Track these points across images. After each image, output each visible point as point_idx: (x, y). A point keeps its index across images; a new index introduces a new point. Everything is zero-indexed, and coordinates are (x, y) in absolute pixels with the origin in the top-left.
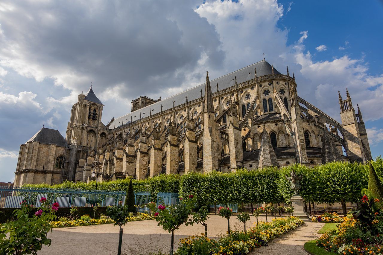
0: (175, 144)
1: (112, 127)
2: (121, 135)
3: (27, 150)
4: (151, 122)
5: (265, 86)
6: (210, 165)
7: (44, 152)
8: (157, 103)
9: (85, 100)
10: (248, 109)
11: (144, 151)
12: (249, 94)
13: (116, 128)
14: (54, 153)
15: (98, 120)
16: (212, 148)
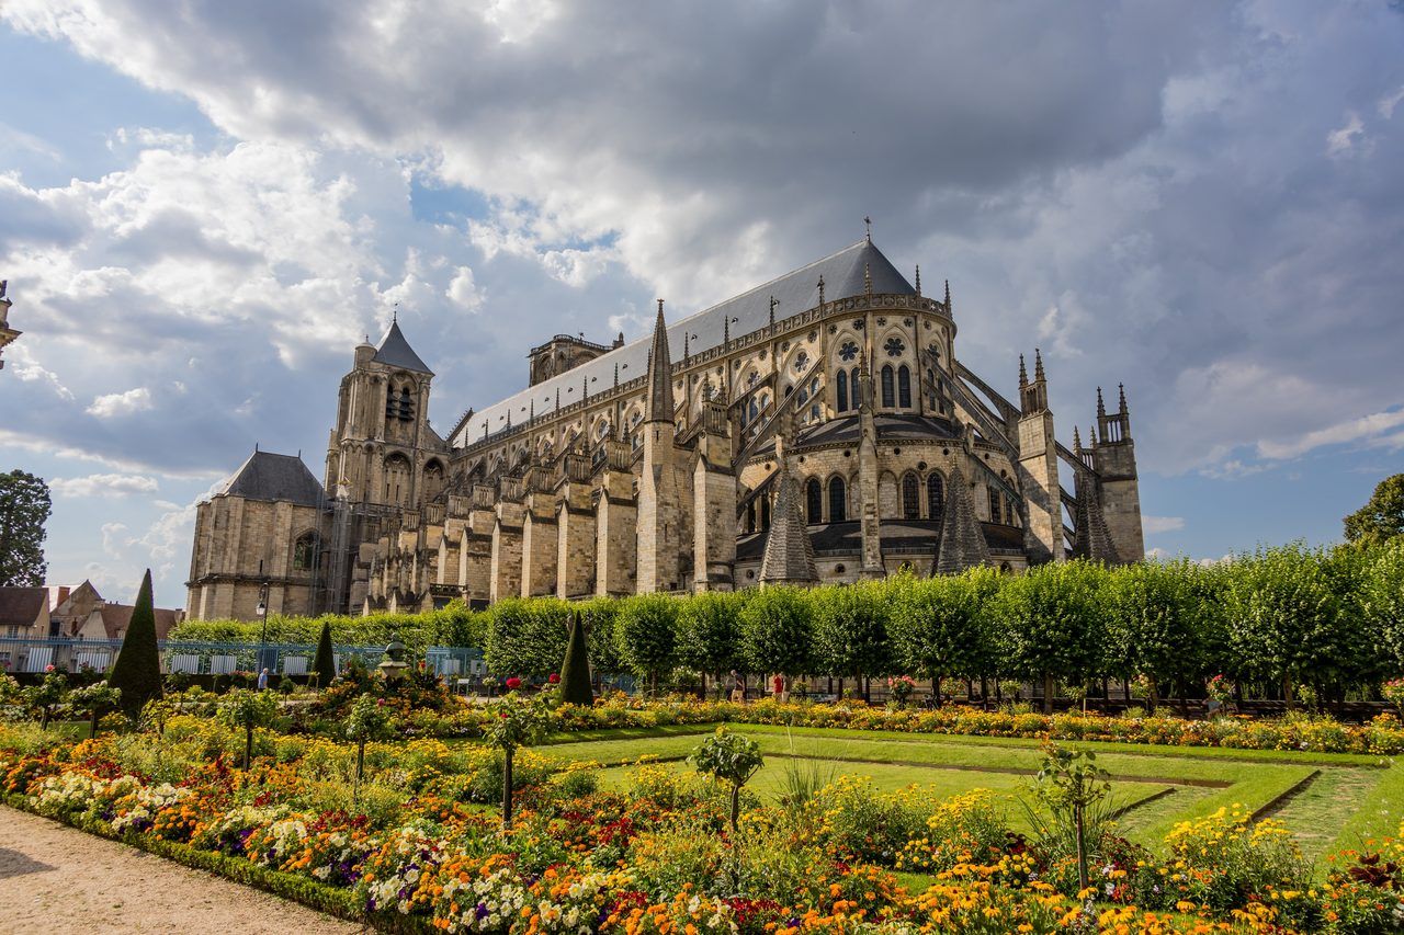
0: (583, 507)
1: (459, 443)
2: (481, 468)
3: (212, 520)
4: (558, 430)
5: (844, 331)
6: (651, 570)
7: (260, 525)
8: (612, 353)
9: (372, 363)
10: (751, 420)
11: (512, 525)
12: (805, 355)
13: (469, 444)
14: (288, 526)
15: (415, 422)
16: (658, 524)
